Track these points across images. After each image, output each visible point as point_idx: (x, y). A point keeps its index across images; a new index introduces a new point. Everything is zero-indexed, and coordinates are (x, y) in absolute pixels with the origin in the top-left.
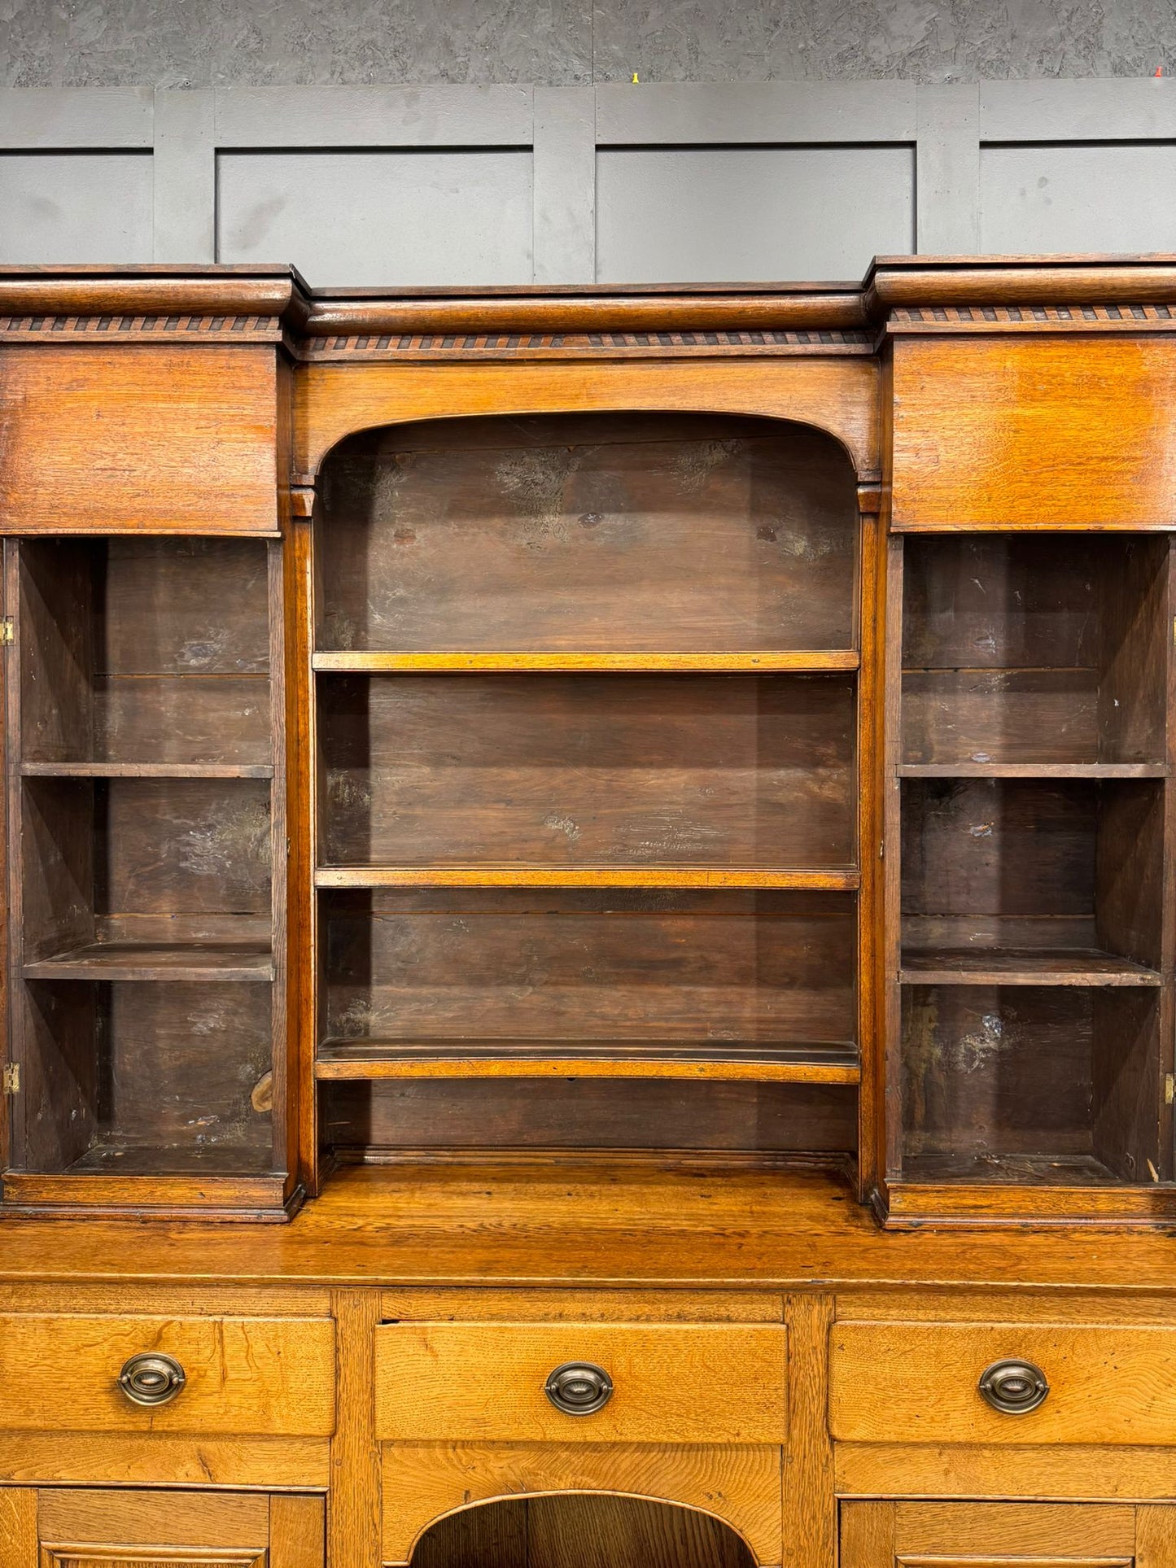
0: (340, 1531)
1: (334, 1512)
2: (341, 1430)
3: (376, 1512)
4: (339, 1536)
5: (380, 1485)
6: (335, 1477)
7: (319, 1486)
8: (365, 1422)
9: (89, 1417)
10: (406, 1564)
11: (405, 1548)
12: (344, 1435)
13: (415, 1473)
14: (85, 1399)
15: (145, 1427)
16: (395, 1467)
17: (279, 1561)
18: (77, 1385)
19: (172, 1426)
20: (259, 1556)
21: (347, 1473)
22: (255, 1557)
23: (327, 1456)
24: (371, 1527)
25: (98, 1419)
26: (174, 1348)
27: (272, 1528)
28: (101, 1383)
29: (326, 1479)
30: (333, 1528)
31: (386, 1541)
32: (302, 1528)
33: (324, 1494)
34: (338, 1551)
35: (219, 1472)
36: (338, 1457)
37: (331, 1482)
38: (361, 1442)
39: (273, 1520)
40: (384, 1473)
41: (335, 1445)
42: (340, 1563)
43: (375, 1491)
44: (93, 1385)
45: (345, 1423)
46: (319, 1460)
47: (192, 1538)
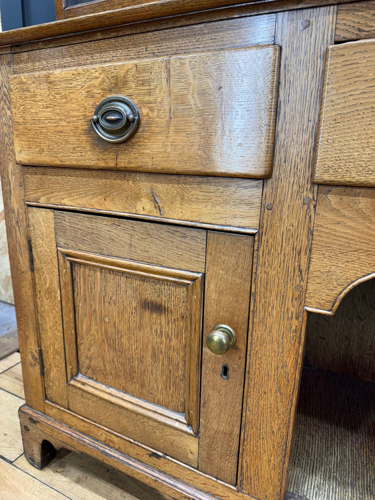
0: (265, 272)
1: (261, 254)
2: (276, 173)
3: (304, 259)
4: (264, 276)
5: (311, 233)
6: (265, 221)
7: (249, 228)
8: (301, 166)
9: (76, 155)
10: (330, 313)
11: (331, 298)
12: (279, 179)
13: (353, 224)
14: (72, 139)
15: (112, 164)
16: (330, 216)
17: (212, 286)
18: (67, 128)
19: (131, 163)
20: (197, 278)
21: (277, 217)
22: (194, 280)
23: (258, 200)
24: (297, 273)
25: (82, 156)
26: (131, 91)
27: (208, 258)
28: (82, 125)
29: (255, 222)
30: (259, 268)
31: (311, 288)
32: (233, 261)
33: (253, 235)
34: (262, 289)
35: (166, 209)
36: (269, 201)
37: (261, 226)
38: (296, 187)
39: (209, 251)
40: (318, 221)
41: (268, 190)
42: (263, 300)
43: (304, 239)
44: (77, 128)
45: (280, 166)
46: (250, 204)
47: (149, 258)
